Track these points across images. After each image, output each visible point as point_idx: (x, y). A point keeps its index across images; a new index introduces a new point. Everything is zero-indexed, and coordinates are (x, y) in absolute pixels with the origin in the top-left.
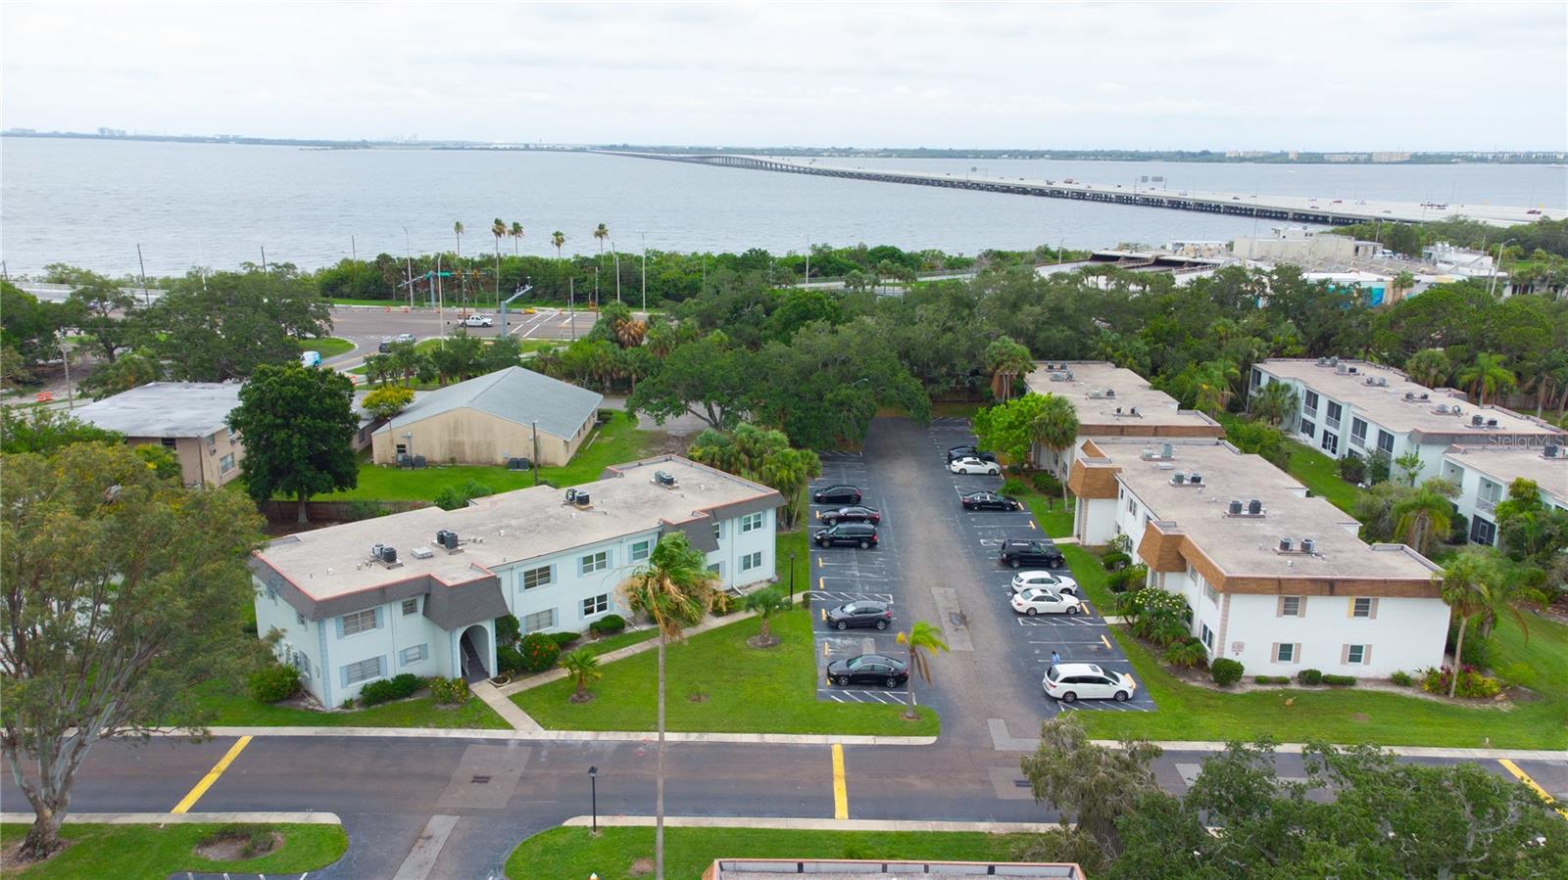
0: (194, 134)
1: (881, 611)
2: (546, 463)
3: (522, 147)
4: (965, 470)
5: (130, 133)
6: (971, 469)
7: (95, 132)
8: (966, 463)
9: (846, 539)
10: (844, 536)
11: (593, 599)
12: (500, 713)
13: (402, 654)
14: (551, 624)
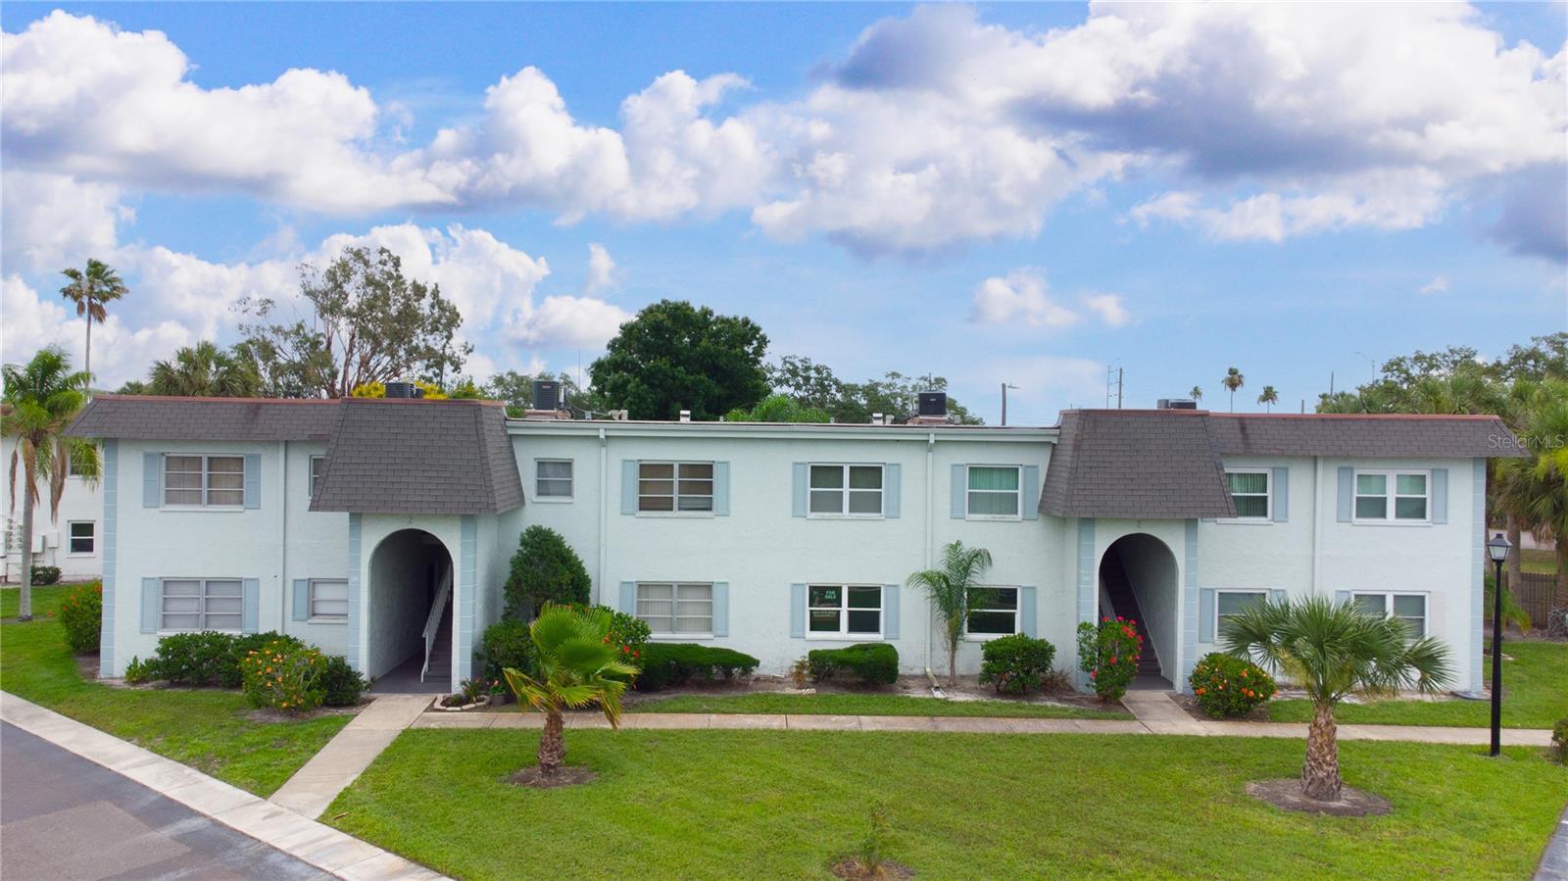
11: (838, 590)
12: (316, 758)
13: (303, 588)
14: (708, 626)
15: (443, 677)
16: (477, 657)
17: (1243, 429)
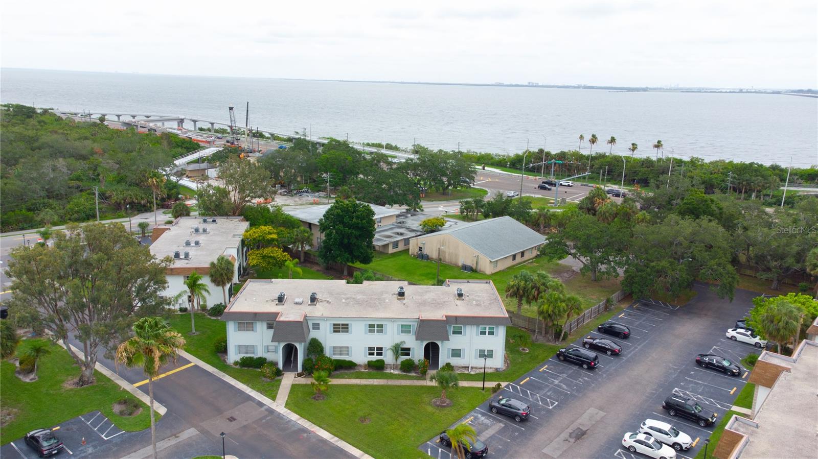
0: (566, 84)
1: (519, 410)
2: (480, 271)
3: (738, 91)
4: (735, 337)
5: (540, 84)
6: (740, 338)
7: (527, 84)
8: (738, 333)
9: (573, 358)
10: (573, 356)
11: (374, 348)
12: (279, 391)
13: (266, 347)
14: (348, 354)
15: (297, 370)
16: (303, 366)
17: (456, 319)
